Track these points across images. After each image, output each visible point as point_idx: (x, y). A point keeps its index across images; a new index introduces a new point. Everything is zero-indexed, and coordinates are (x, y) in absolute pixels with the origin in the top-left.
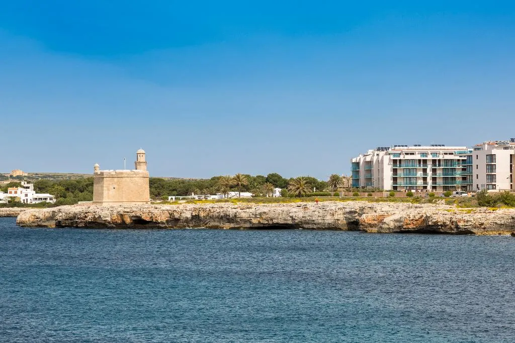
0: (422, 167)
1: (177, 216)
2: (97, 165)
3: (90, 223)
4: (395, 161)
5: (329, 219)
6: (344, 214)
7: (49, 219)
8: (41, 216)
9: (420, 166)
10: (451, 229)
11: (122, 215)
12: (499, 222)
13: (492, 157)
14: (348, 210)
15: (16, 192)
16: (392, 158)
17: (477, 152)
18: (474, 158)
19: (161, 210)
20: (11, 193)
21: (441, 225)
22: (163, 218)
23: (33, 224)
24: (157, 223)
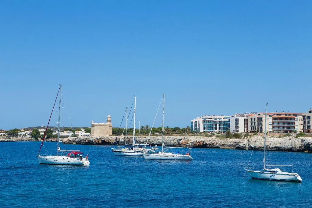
0: (215, 124)
1: (118, 140)
2: (92, 121)
3: (87, 142)
4: (204, 121)
5: (172, 142)
6: (177, 140)
7: (74, 141)
8: (71, 140)
9: (214, 123)
10: (212, 146)
11: (98, 140)
12: (230, 144)
13: (237, 120)
14: (178, 139)
15: (78, 133)
16: (203, 120)
17: (232, 118)
18: (231, 120)
19: (113, 138)
20: (76, 133)
21: (208, 145)
22: (112, 141)
23: (68, 143)
24: (111, 143)
